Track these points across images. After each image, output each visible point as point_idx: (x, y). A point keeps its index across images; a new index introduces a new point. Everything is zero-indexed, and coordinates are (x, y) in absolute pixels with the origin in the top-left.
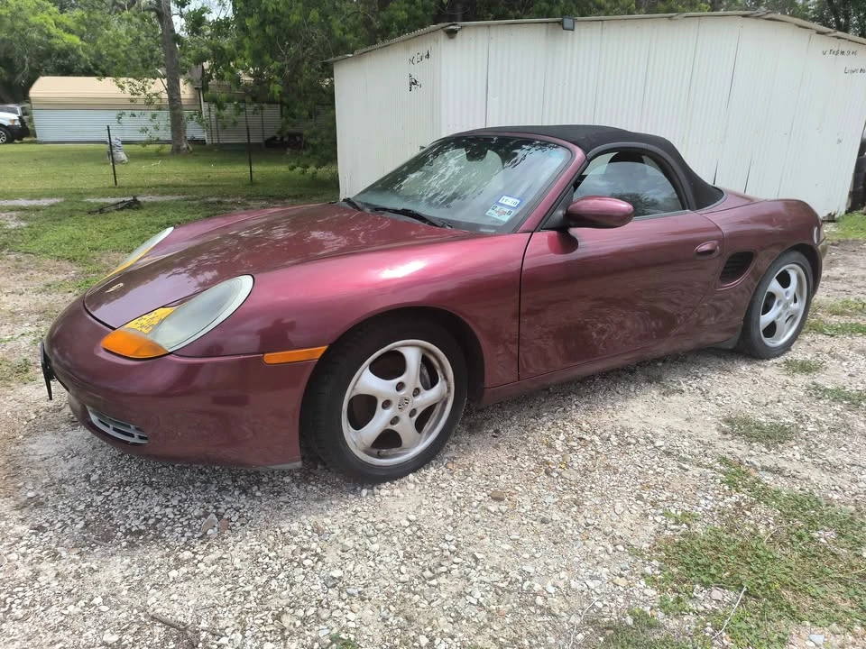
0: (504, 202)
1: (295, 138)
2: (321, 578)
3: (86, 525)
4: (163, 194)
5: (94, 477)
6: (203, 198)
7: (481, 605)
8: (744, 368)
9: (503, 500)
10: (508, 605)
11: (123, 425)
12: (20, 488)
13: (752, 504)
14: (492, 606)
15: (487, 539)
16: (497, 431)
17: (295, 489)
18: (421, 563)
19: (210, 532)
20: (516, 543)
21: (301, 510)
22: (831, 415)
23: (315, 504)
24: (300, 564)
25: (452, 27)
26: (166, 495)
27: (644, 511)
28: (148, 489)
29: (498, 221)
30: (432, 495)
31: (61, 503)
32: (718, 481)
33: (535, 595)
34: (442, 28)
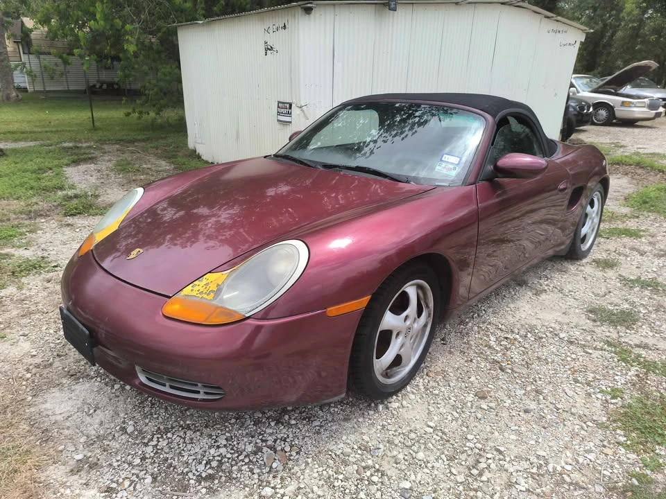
0: (446, 160)
1: (113, 87)
2: (396, 491)
3: (155, 479)
4: (16, 140)
5: (130, 429)
6: (58, 143)
7: (529, 491)
8: (572, 268)
9: (486, 398)
10: (548, 487)
11: (187, 383)
12: (61, 451)
13: (646, 374)
14: (537, 490)
15: (496, 433)
16: (443, 339)
17: (320, 412)
18: (463, 463)
19: (274, 465)
20: (519, 433)
21: (337, 431)
22: (646, 299)
23: (346, 424)
24: (371, 483)
25: (309, 5)
26: (210, 436)
27: (586, 391)
28: (189, 433)
29: (447, 176)
30: (432, 402)
31: (114, 460)
32: (616, 360)
33: (561, 474)
34: (299, 5)
